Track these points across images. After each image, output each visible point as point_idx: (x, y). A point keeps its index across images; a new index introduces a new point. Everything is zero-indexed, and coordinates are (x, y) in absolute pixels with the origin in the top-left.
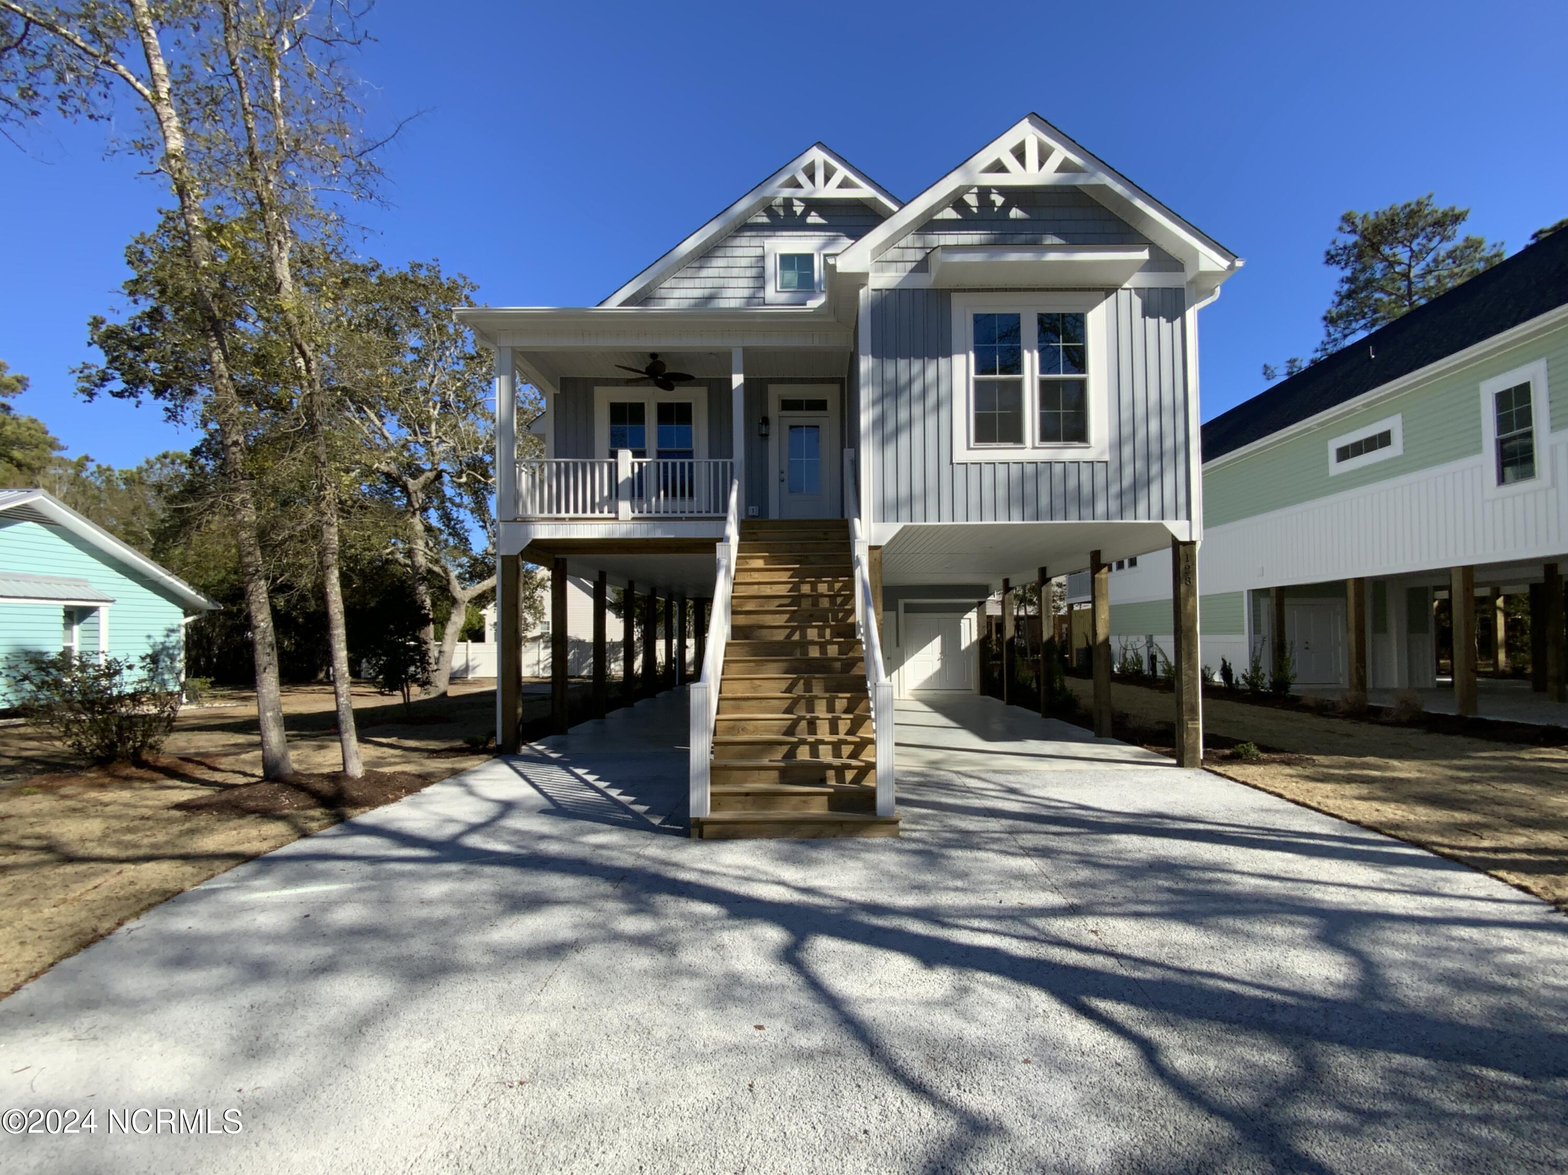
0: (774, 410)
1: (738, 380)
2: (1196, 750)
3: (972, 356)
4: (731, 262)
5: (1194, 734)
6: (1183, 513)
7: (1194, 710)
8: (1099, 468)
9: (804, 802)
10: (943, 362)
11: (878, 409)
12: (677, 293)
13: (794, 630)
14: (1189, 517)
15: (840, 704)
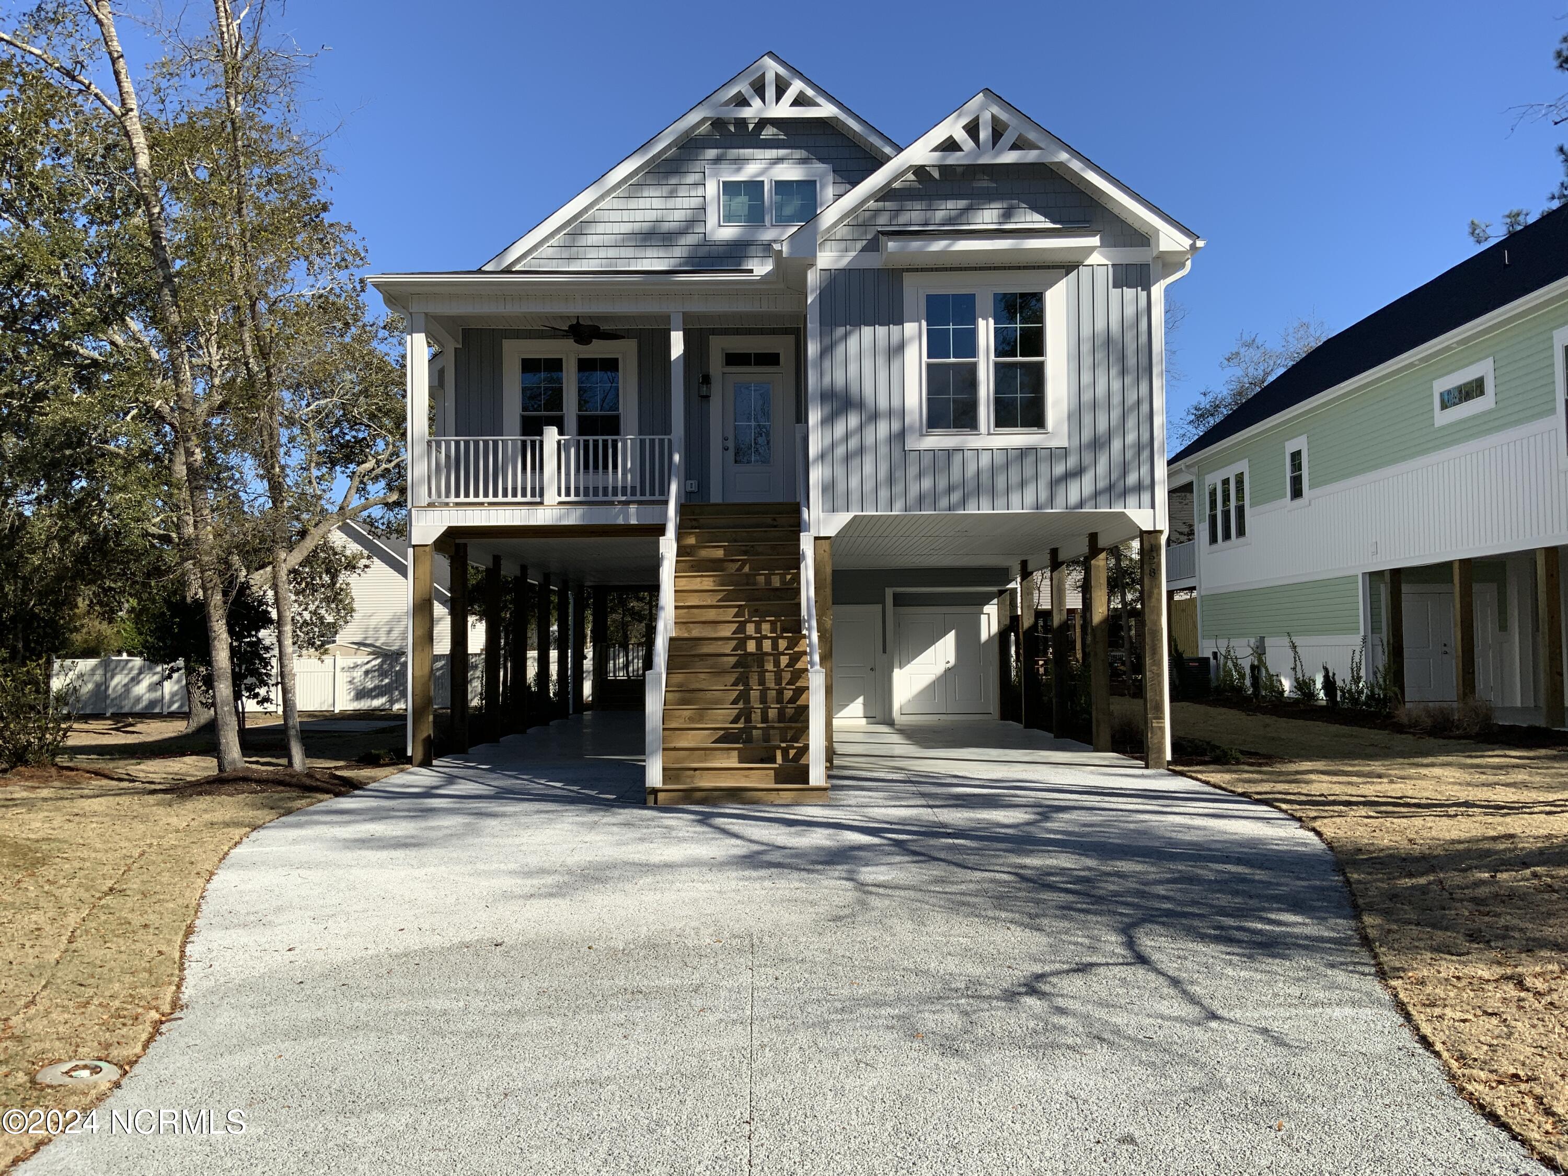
0: (716, 365)
2: (1161, 750)
3: (925, 337)
4: (665, 190)
5: (1159, 733)
6: (1146, 500)
7: (1159, 708)
8: (1058, 455)
12: (601, 228)
13: (740, 624)
14: (1153, 507)
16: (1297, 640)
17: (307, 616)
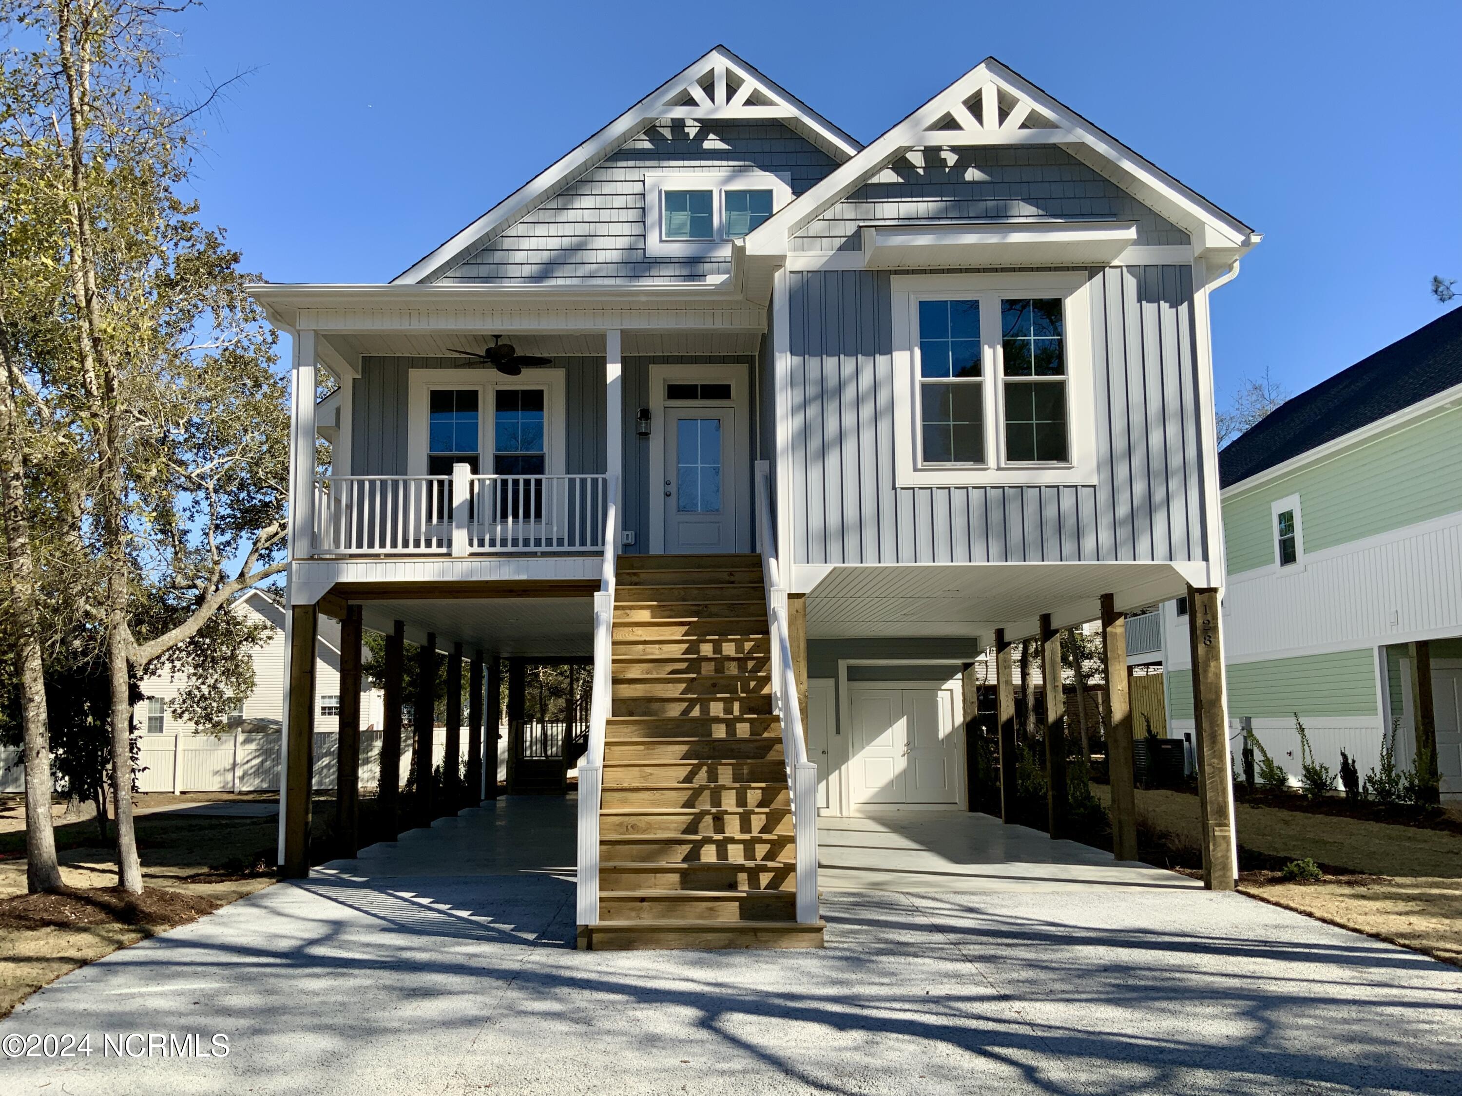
0: (657, 398)
1: (614, 371)
2: (1226, 867)
3: (917, 352)
4: (599, 201)
5: (1224, 846)
6: (1197, 551)
7: (1222, 812)
8: (1084, 493)
9: (711, 909)
10: (881, 360)
11: (799, 419)
12: (526, 244)
13: (692, 703)
14: (1206, 558)
15: (754, 796)
16: (1305, 721)
17: (205, 690)
